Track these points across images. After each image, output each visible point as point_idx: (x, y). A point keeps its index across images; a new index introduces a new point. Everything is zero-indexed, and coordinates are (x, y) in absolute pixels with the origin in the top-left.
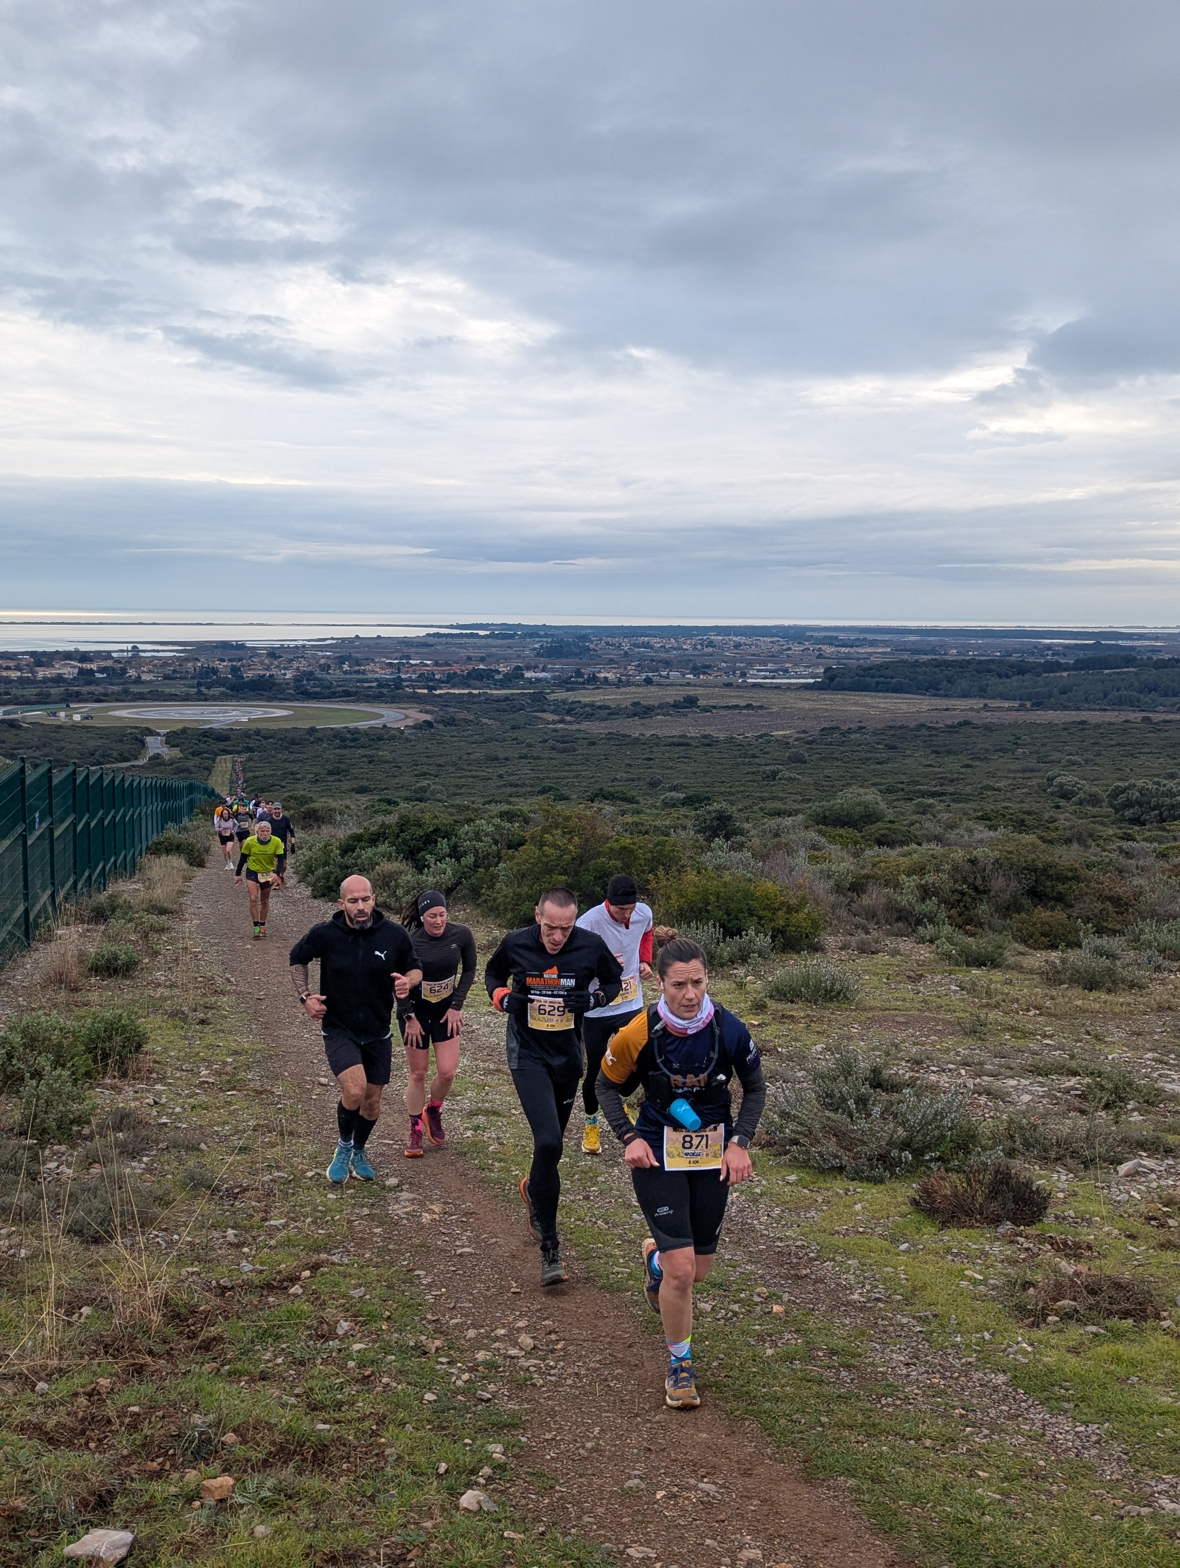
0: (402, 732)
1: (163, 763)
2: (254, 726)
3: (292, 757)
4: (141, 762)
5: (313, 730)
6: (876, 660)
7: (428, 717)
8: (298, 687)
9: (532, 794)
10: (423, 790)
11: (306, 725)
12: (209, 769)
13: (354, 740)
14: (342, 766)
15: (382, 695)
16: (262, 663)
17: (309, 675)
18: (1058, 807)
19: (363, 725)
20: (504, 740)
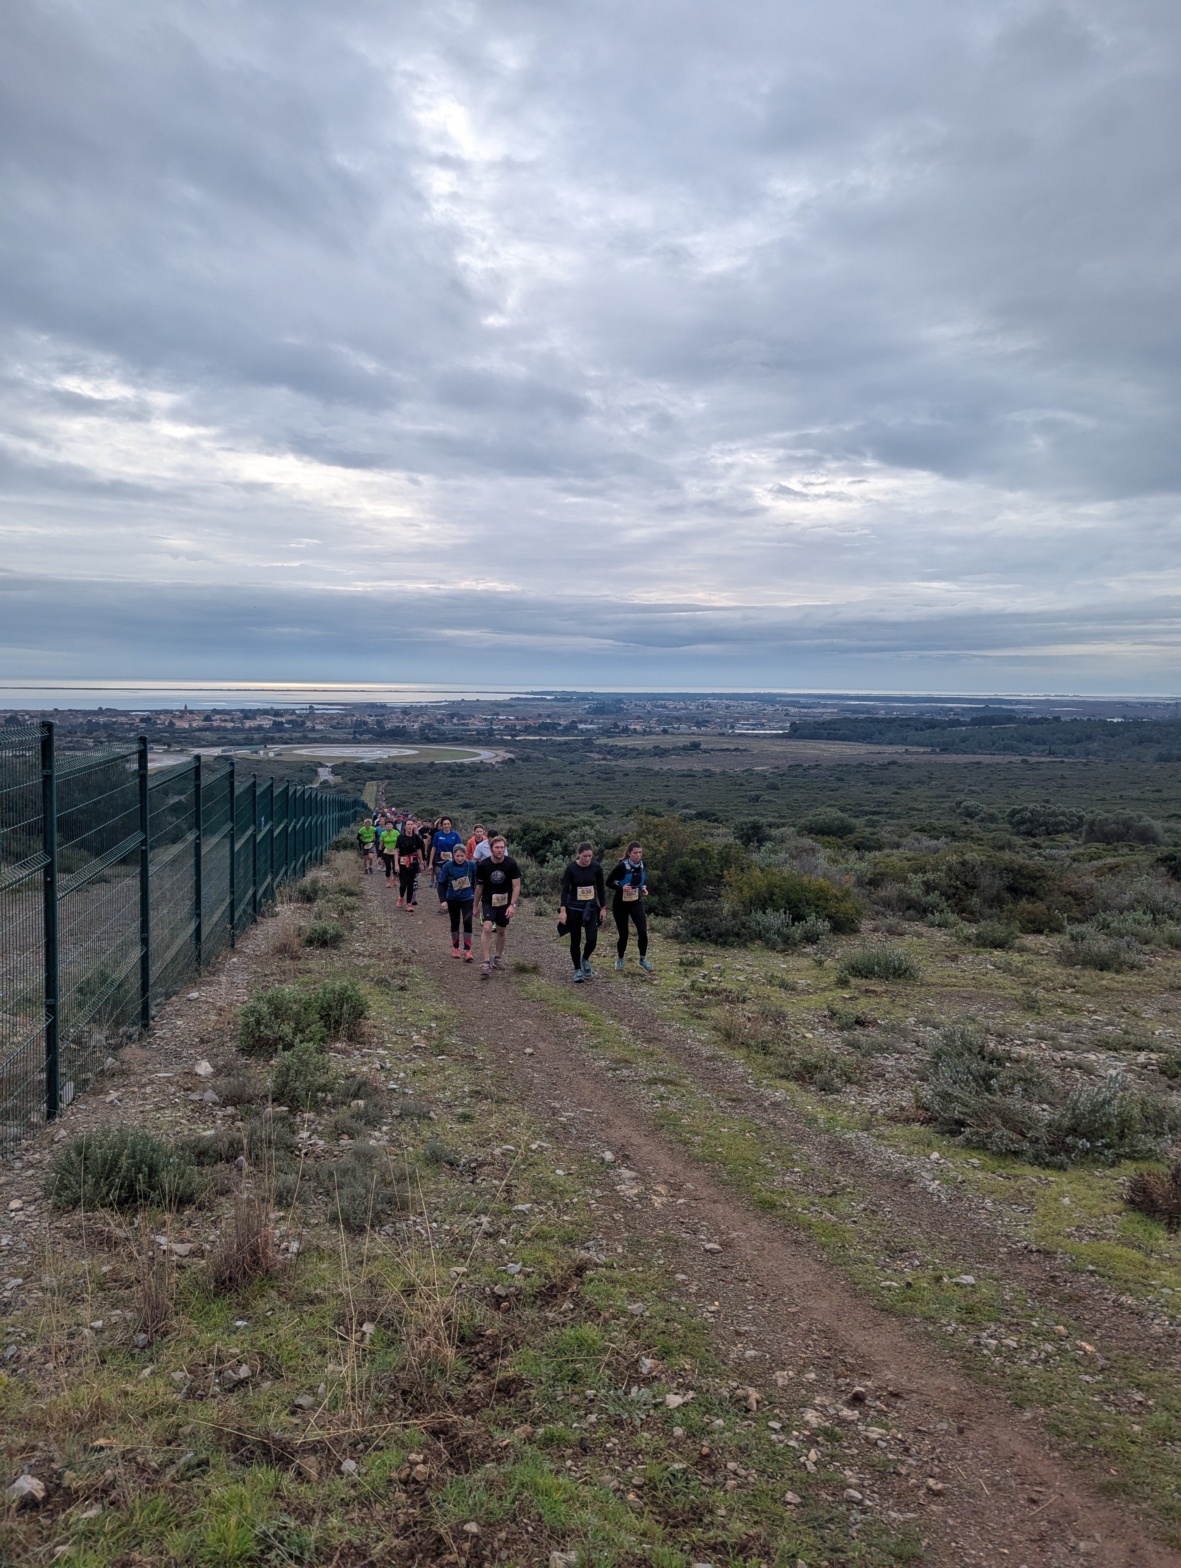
0: (493, 766)
1: (330, 787)
2: (392, 761)
3: (419, 782)
4: (314, 786)
5: (432, 764)
6: (828, 718)
7: (512, 756)
8: (422, 735)
9: (585, 809)
10: (509, 806)
11: (428, 761)
12: (360, 791)
13: (460, 771)
14: (453, 789)
15: (480, 740)
16: (398, 718)
17: (430, 726)
18: (966, 823)
19: (467, 761)
20: (564, 772)
